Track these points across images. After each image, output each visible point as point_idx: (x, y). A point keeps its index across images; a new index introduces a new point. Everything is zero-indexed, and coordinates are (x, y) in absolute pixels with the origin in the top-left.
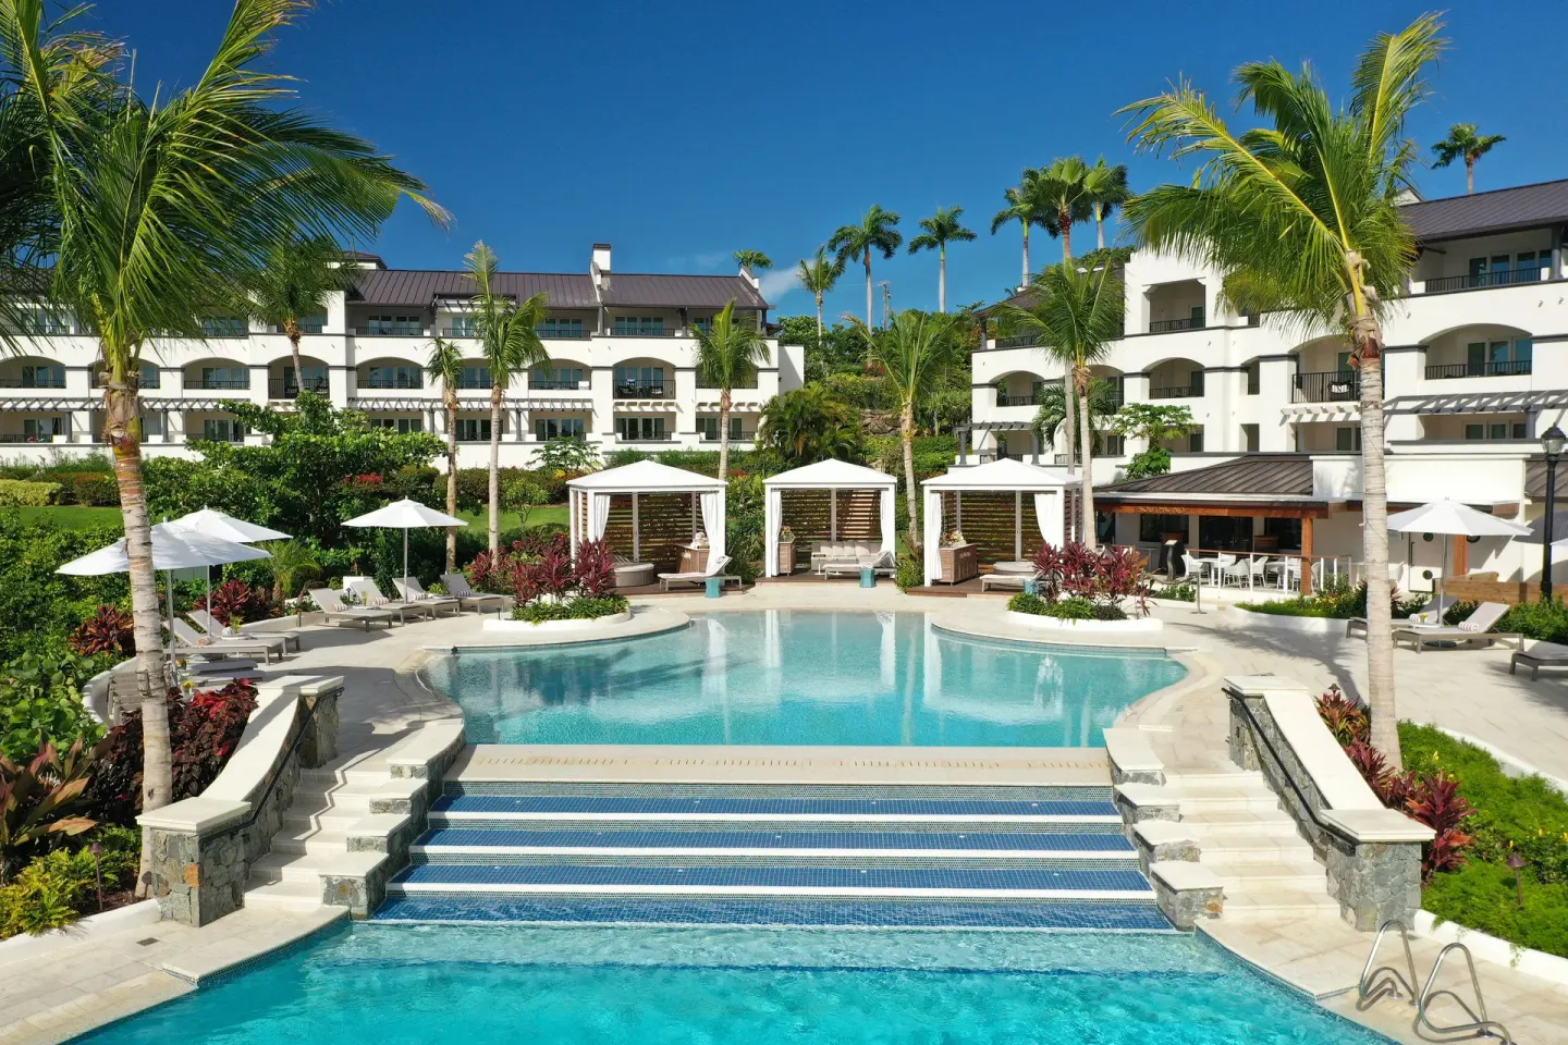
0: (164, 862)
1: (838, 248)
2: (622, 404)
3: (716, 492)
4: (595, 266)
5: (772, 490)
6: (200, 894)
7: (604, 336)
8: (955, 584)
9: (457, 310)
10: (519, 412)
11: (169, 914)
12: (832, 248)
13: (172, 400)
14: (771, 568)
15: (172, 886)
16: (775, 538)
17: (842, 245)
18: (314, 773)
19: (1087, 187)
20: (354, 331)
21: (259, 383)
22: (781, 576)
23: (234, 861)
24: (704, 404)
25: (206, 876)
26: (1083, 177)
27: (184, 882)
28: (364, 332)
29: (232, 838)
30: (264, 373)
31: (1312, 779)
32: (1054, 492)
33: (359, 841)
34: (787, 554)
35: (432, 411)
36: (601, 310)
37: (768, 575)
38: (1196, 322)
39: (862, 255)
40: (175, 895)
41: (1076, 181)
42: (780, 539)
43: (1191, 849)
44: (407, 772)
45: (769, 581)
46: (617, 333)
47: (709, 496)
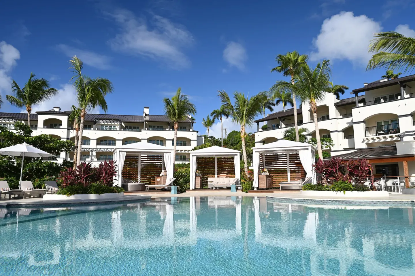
1: (213, 115)
3: (170, 152)
4: (144, 112)
5: (193, 156)
7: (145, 130)
8: (266, 189)
9: (103, 123)
12: (212, 115)
14: (192, 186)
16: (194, 174)
17: (215, 115)
19: (299, 61)
20: (70, 128)
22: (196, 189)
26: (298, 58)
32: (307, 149)
34: (198, 180)
35: (92, 151)
36: (144, 122)
37: (191, 189)
38: (327, 118)
39: (220, 118)
41: (295, 59)
42: (196, 175)
45: (191, 190)
46: (149, 130)
47: (167, 154)
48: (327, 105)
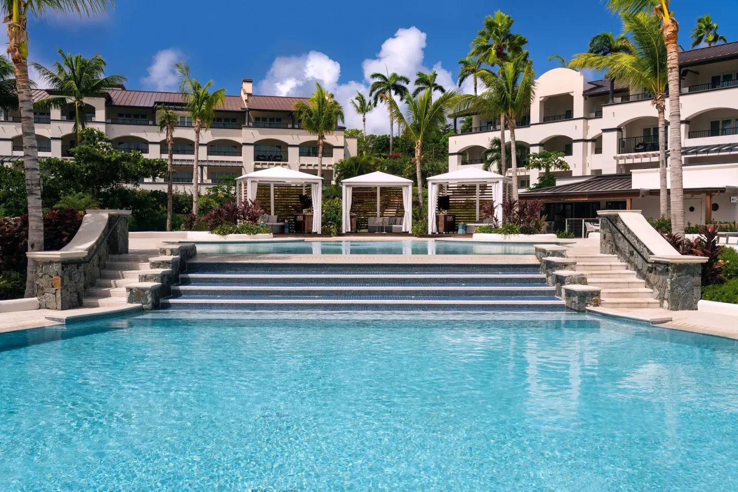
0: (41, 277)
2: (259, 164)
4: (244, 90)
5: (346, 185)
6: (62, 294)
7: (249, 127)
10: (202, 167)
11: (43, 305)
13: (7, 157)
15: (46, 290)
18: (116, 256)
20: (110, 121)
21: (56, 147)
22: (351, 233)
23: (79, 281)
24: (304, 165)
25: (65, 284)
27: (53, 287)
28: (114, 122)
29: (78, 268)
30: (59, 143)
31: (645, 246)
33: (145, 277)
36: (247, 112)
37: (344, 232)
38: (568, 115)
39: (388, 95)
40: (48, 294)
43: (584, 278)
44: (169, 252)
46: (256, 126)
48: (572, 94)
